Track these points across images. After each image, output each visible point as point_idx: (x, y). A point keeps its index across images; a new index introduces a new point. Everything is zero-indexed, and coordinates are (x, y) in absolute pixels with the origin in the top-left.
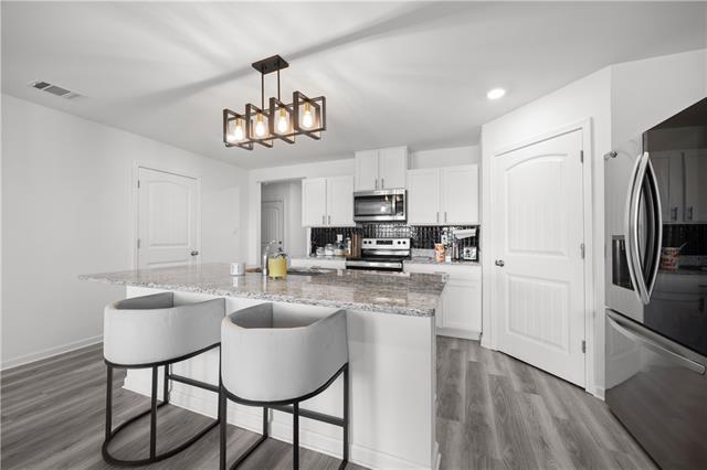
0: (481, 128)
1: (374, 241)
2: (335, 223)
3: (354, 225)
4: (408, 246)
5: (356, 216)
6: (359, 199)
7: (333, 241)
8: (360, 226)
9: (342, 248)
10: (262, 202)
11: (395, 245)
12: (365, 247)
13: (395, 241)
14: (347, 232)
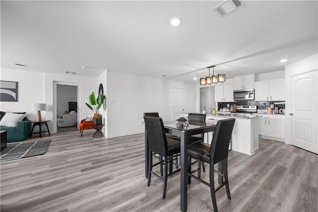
0: (284, 67)
1: (242, 107)
2: (226, 101)
3: (234, 101)
4: (256, 108)
5: (234, 98)
6: (235, 93)
7: (226, 107)
8: (236, 101)
9: (229, 109)
10: (200, 93)
11: (250, 108)
12: (238, 108)
13: (250, 107)
14: (231, 104)
